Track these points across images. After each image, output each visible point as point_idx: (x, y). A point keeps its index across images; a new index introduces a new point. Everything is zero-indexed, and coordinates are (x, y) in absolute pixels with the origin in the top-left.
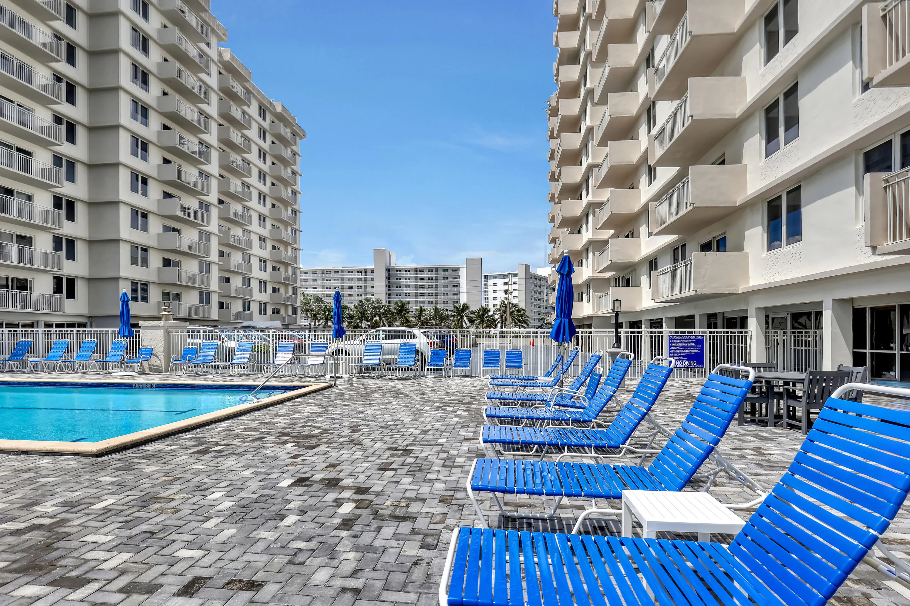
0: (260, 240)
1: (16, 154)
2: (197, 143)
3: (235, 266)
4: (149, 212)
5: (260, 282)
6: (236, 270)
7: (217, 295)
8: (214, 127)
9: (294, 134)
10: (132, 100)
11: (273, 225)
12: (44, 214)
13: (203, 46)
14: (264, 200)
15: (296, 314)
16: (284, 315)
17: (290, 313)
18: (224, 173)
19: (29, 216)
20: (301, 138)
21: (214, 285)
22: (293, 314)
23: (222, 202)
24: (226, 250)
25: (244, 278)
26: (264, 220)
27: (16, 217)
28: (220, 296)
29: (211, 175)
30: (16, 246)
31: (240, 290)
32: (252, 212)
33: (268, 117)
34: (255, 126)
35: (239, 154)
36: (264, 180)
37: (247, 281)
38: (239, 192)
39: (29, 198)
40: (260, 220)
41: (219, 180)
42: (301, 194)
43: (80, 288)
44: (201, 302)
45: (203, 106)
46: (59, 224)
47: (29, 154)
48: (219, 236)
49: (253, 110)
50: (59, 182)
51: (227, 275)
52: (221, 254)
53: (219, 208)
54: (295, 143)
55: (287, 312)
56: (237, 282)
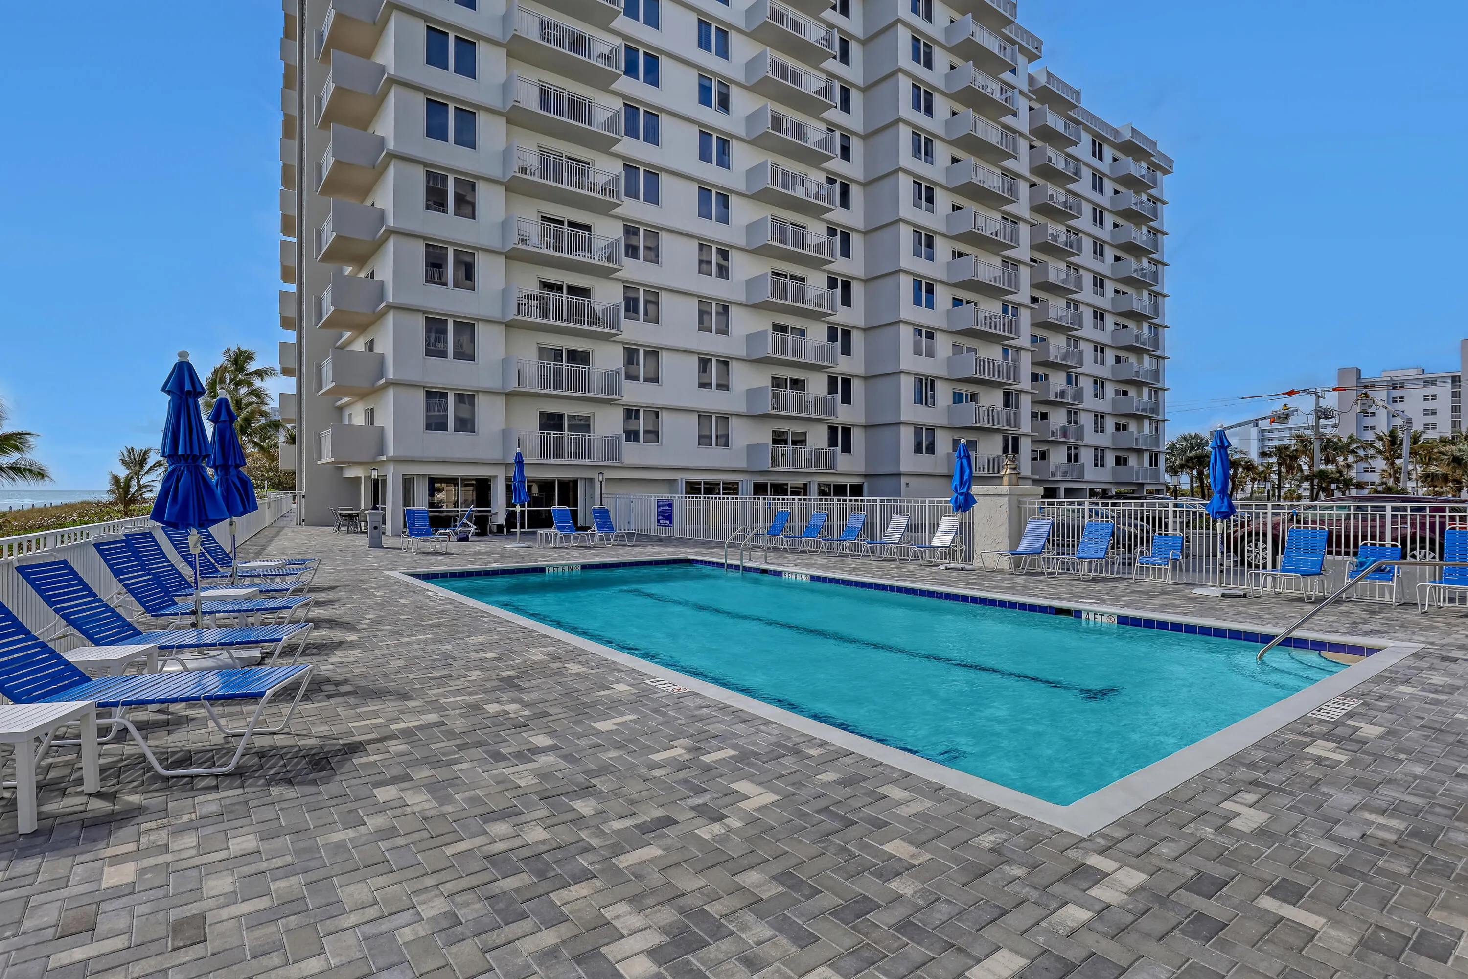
0: (1096, 350)
1: (789, 281)
2: (1000, 219)
3: (1056, 393)
4: (936, 329)
5: (1096, 416)
6: (1059, 400)
7: (1029, 440)
8: (1023, 188)
9: (1154, 167)
10: (914, 182)
11: (1116, 324)
12: (818, 349)
13: (1007, 76)
14: (1102, 286)
15: (1156, 465)
16: (1136, 467)
17: (1147, 464)
18: (1038, 256)
19: (802, 354)
20: (1166, 172)
21: (1026, 426)
22: (1151, 465)
23: (1034, 300)
24: (1041, 371)
25: (1069, 412)
26: (1102, 319)
27: (790, 358)
28: (1034, 442)
29: (1020, 262)
30: (789, 391)
31: (1063, 431)
32: (1082, 308)
33: (1108, 152)
34: (1086, 173)
35: (1062, 223)
36: (1102, 255)
37: (1074, 415)
38: (1062, 281)
39: (802, 333)
40: (1095, 317)
41: (1031, 267)
42: (1166, 265)
43: (858, 437)
44: (1005, 450)
45: (1009, 164)
46: (833, 360)
47: (803, 280)
48: (1031, 351)
49: (1083, 150)
50: (833, 308)
51: (1044, 409)
52: (1035, 377)
53: (1031, 308)
54: (1155, 182)
55: (1141, 463)
56: (1058, 418)
